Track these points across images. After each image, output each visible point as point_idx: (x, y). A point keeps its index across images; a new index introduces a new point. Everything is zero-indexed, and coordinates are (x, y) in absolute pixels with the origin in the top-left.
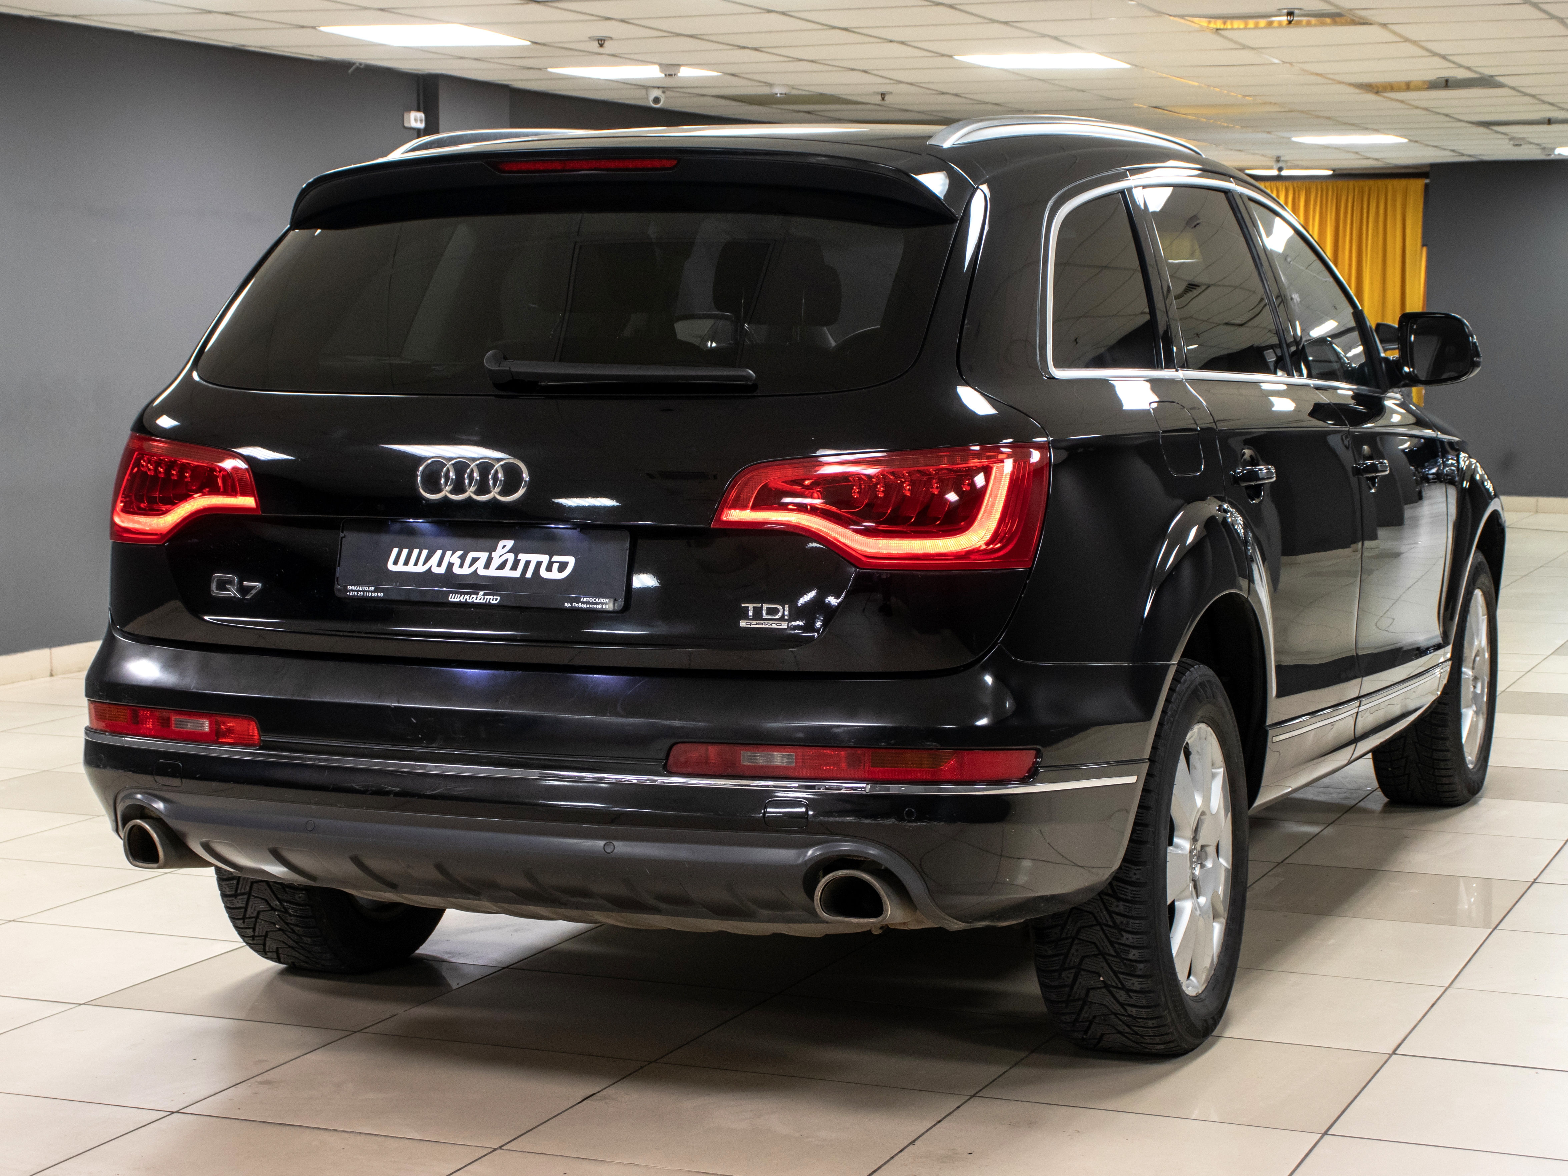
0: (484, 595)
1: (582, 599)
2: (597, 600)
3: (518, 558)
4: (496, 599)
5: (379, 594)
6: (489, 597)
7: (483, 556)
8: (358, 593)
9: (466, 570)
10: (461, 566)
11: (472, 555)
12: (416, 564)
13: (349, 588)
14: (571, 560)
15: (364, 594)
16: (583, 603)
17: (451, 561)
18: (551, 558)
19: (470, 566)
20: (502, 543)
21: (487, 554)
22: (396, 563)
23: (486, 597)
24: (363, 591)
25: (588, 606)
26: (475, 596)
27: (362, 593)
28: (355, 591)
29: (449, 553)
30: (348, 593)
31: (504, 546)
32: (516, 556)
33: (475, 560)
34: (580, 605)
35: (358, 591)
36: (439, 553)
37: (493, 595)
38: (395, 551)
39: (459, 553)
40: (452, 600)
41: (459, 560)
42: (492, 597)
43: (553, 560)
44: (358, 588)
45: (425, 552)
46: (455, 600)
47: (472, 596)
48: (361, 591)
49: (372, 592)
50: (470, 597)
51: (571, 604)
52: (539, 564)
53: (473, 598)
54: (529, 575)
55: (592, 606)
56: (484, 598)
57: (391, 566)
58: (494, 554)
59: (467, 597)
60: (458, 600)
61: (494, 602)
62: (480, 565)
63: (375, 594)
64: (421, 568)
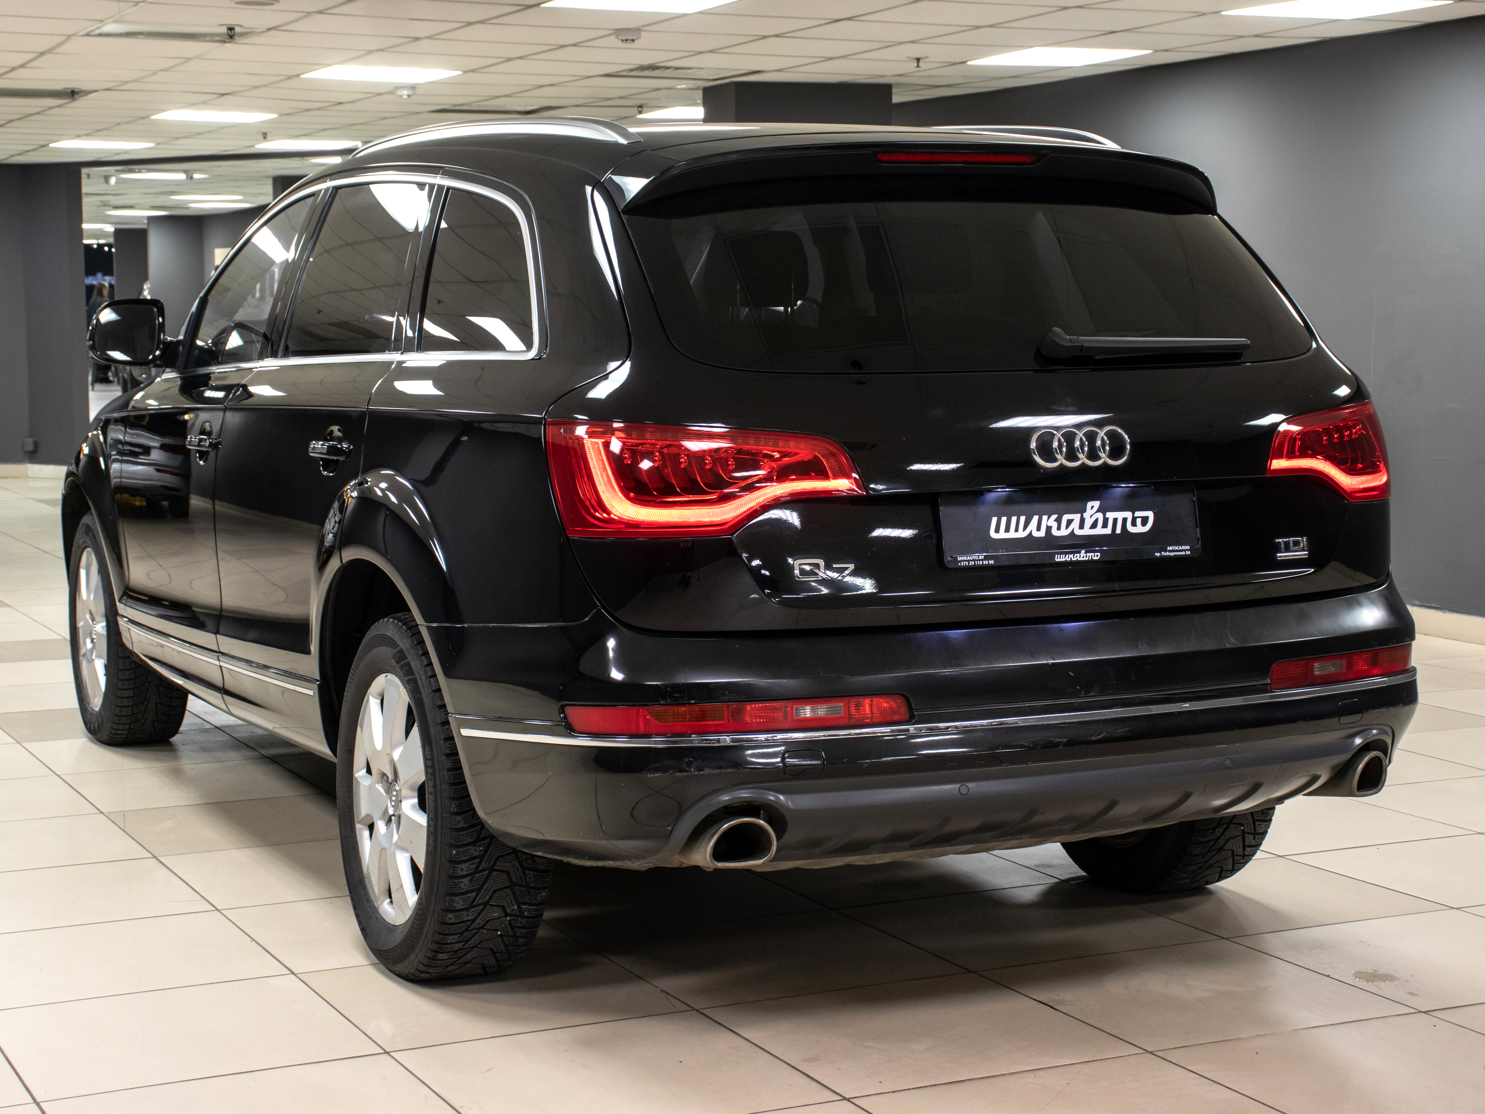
0: (1086, 553)
1: (1168, 548)
2: (1180, 548)
3: (1107, 517)
4: (1097, 556)
5: (990, 561)
6: (1090, 554)
7: (1077, 517)
8: (969, 563)
9: (1064, 532)
10: (1059, 528)
11: (1066, 517)
12: (1017, 530)
13: (959, 559)
14: (1150, 514)
15: (975, 563)
16: (1170, 551)
17: (1049, 525)
18: (1133, 514)
19: (1067, 528)
20: (1090, 504)
21: (1079, 515)
22: (997, 530)
23: (1088, 554)
24: (974, 560)
25: (1174, 553)
26: (1078, 555)
27: (973, 563)
28: (966, 561)
29: (1045, 518)
30: (960, 564)
31: (1092, 507)
32: (1104, 515)
33: (1069, 522)
34: (1167, 554)
35: (969, 561)
36: (1036, 518)
37: (1094, 552)
38: (994, 520)
39: (1054, 517)
40: (1059, 560)
41: (1056, 524)
42: (1093, 554)
43: (1135, 515)
44: (968, 558)
45: (1023, 519)
46: (1061, 560)
47: (1076, 555)
48: (971, 561)
49: (982, 560)
50: (1074, 556)
51: (1161, 554)
52: (1125, 520)
53: (1077, 556)
54: (1118, 531)
55: (1178, 553)
56: (1086, 556)
57: (993, 535)
58: (1085, 515)
59: (1071, 556)
60: (1064, 560)
61: (1096, 558)
62: (1075, 525)
63: (986, 562)
64: (1022, 534)
